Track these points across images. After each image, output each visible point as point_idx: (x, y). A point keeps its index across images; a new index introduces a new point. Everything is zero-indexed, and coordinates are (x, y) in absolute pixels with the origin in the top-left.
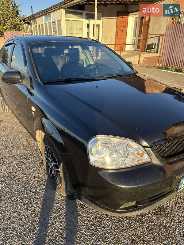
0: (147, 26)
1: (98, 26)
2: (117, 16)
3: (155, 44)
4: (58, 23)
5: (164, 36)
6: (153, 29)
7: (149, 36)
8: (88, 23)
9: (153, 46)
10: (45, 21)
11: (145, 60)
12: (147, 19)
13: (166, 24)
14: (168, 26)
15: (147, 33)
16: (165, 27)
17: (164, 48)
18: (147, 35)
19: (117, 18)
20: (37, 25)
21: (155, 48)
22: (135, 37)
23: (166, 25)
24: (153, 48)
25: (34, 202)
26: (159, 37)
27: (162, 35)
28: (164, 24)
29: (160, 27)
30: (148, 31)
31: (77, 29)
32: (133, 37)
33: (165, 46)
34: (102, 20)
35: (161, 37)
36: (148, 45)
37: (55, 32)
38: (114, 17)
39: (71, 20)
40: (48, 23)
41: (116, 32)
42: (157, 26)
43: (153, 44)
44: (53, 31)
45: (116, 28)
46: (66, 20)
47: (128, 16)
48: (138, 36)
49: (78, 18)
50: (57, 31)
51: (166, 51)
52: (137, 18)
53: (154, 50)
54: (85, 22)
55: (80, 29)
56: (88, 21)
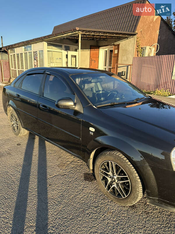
0: (116, 58)
1: (75, 56)
2: (90, 49)
3: (125, 72)
4: (39, 53)
5: (132, 66)
6: (122, 60)
7: (119, 66)
8: (67, 54)
9: (123, 74)
10: (25, 51)
11: (118, 85)
12: (116, 52)
13: (132, 56)
14: (134, 58)
15: (117, 63)
16: (132, 59)
17: (133, 76)
18: (117, 65)
19: (90, 51)
20: (15, 53)
21: (124, 75)
22: (106, 66)
23: (132, 58)
24: (123, 76)
25: (102, 216)
26: (128, 67)
27: (130, 65)
28: (130, 56)
29: (127, 59)
30: (118, 61)
31: (57, 59)
32: (104, 66)
33: (133, 74)
34: (78, 52)
35: (129, 67)
36: (118, 73)
37: (36, 61)
38: (88, 50)
39: (52, 51)
40: (28, 53)
41: (90, 62)
42: (125, 58)
43: (123, 72)
44: (34, 60)
45: (90, 58)
46: (48, 51)
47: (98, 49)
48: (108, 66)
49: (58, 49)
50: (39, 60)
51: (134, 77)
52: (106, 51)
53: (124, 76)
54: (64, 53)
55: (60, 58)
56: (67, 52)
